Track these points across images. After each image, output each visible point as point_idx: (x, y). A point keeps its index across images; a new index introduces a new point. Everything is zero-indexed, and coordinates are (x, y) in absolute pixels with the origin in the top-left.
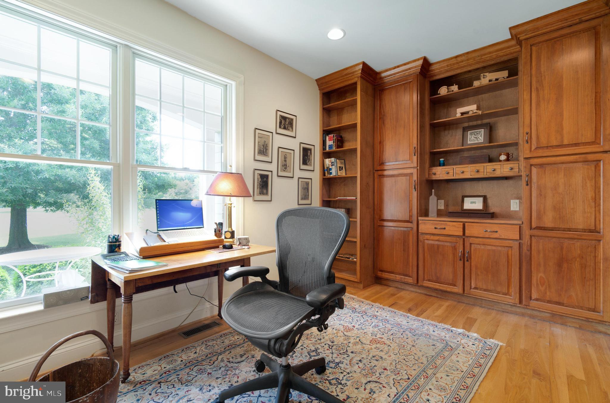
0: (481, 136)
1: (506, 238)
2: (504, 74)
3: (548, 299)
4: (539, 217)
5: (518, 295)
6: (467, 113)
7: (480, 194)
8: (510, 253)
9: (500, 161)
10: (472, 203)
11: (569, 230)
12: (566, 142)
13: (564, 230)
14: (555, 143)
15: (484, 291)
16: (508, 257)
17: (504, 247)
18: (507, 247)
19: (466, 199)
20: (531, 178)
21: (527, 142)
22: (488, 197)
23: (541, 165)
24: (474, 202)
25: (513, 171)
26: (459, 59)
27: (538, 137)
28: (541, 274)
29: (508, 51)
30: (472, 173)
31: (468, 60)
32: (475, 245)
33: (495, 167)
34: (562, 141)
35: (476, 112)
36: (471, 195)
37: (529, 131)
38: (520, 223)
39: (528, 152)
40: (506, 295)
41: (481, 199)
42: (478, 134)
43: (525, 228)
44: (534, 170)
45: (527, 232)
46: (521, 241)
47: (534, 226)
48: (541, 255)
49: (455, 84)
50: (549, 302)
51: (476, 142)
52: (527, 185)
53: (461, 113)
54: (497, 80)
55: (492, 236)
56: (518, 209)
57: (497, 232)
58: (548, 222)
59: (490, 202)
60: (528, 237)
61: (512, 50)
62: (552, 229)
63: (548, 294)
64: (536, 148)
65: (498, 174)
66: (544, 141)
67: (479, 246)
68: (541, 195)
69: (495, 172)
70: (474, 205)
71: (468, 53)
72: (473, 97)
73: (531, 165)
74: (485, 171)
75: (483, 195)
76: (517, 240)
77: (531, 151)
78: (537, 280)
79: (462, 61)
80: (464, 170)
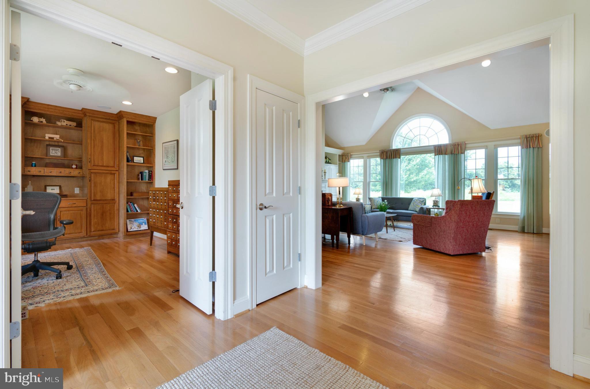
0: (59, 152)
1: (80, 206)
2: (74, 124)
3: (98, 230)
4: (95, 196)
5: (86, 232)
6: (53, 138)
7: (57, 185)
8: (82, 213)
9: (72, 168)
10: (52, 189)
11: (106, 200)
12: (104, 165)
13: (104, 200)
14: (100, 164)
15: (69, 234)
16: (81, 215)
17: (79, 210)
18: (80, 210)
19: (47, 187)
20: (91, 178)
21: (90, 162)
22: (62, 186)
23: (95, 173)
24: (54, 189)
25: (80, 174)
26: (50, 107)
27: (94, 161)
28: (96, 220)
29: (78, 115)
30: (57, 173)
31: (55, 109)
32: (64, 212)
33: (71, 171)
34: (103, 165)
35: (58, 140)
36: (51, 185)
37: (90, 157)
38: (87, 198)
39: (90, 167)
40: (80, 233)
41: (58, 187)
42: (57, 150)
43: (89, 200)
44: (92, 175)
45: (89, 202)
46: (87, 207)
47: (92, 199)
48: (95, 212)
49: (43, 118)
50: (99, 231)
51: (56, 155)
52: (90, 181)
53: (49, 137)
54: (70, 125)
55: (73, 206)
56: (78, 193)
57: (75, 204)
58: (98, 198)
59: (63, 189)
60: (90, 204)
61: (80, 115)
62: (100, 200)
63: (98, 227)
64: (93, 166)
65: (72, 174)
66: (96, 163)
67: (65, 212)
68: (95, 186)
69: (70, 173)
70: (53, 191)
71: (56, 106)
72: (52, 128)
73: (91, 173)
74: (65, 172)
75: (59, 185)
76: (85, 207)
77: (91, 166)
78: (94, 223)
79: (51, 109)
80: (52, 171)
